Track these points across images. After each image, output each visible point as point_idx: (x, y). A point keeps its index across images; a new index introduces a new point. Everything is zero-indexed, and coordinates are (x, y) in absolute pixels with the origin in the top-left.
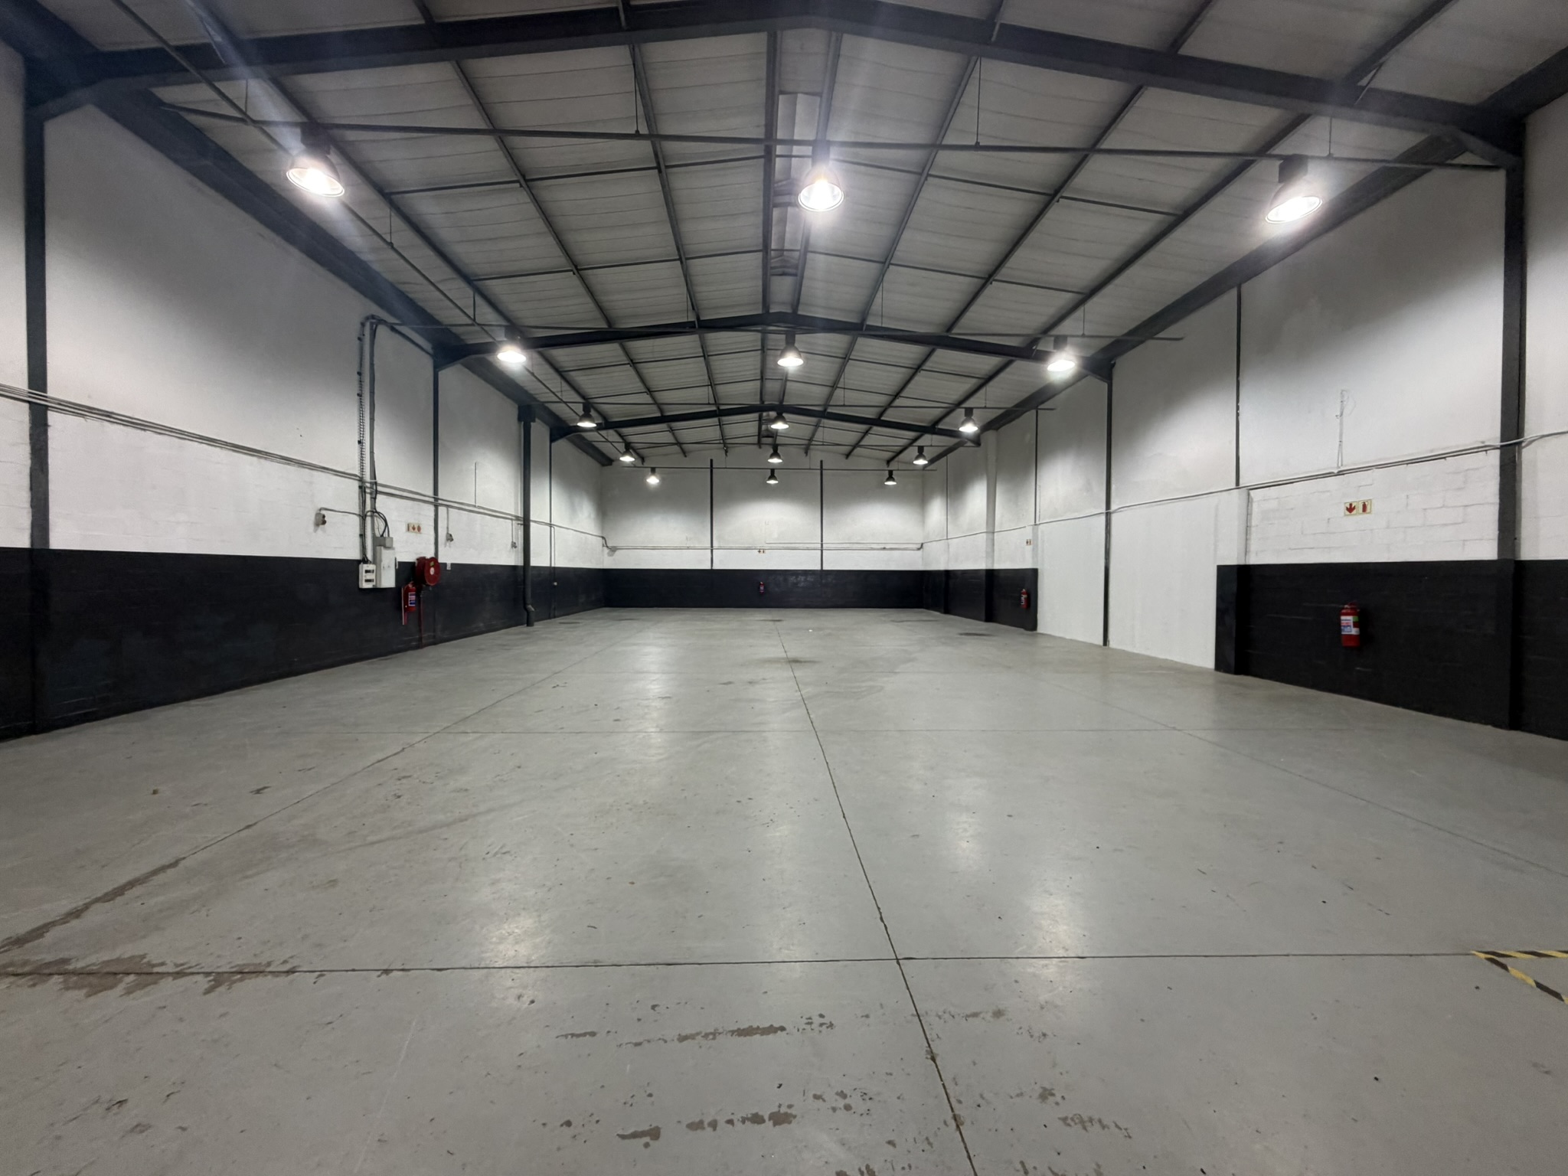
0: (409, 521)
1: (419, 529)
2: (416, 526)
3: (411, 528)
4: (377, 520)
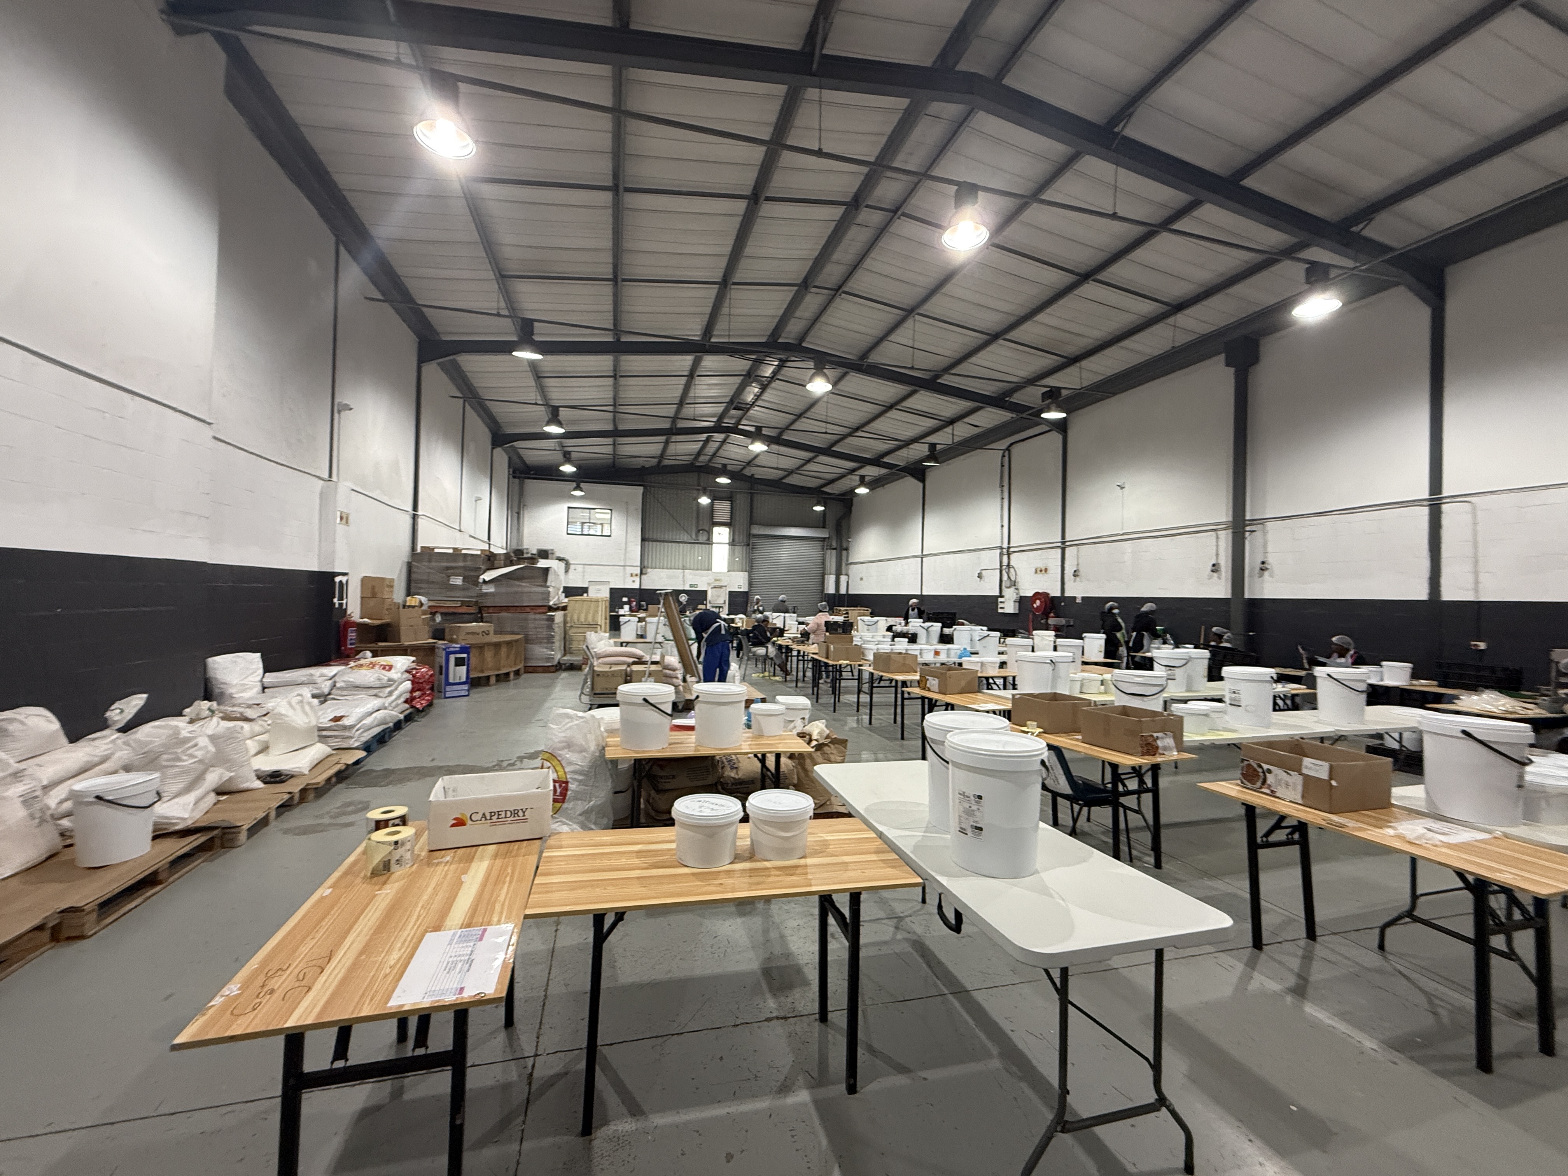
0: (1036, 566)
1: (1046, 570)
2: (1043, 569)
3: (1038, 571)
4: (1012, 570)
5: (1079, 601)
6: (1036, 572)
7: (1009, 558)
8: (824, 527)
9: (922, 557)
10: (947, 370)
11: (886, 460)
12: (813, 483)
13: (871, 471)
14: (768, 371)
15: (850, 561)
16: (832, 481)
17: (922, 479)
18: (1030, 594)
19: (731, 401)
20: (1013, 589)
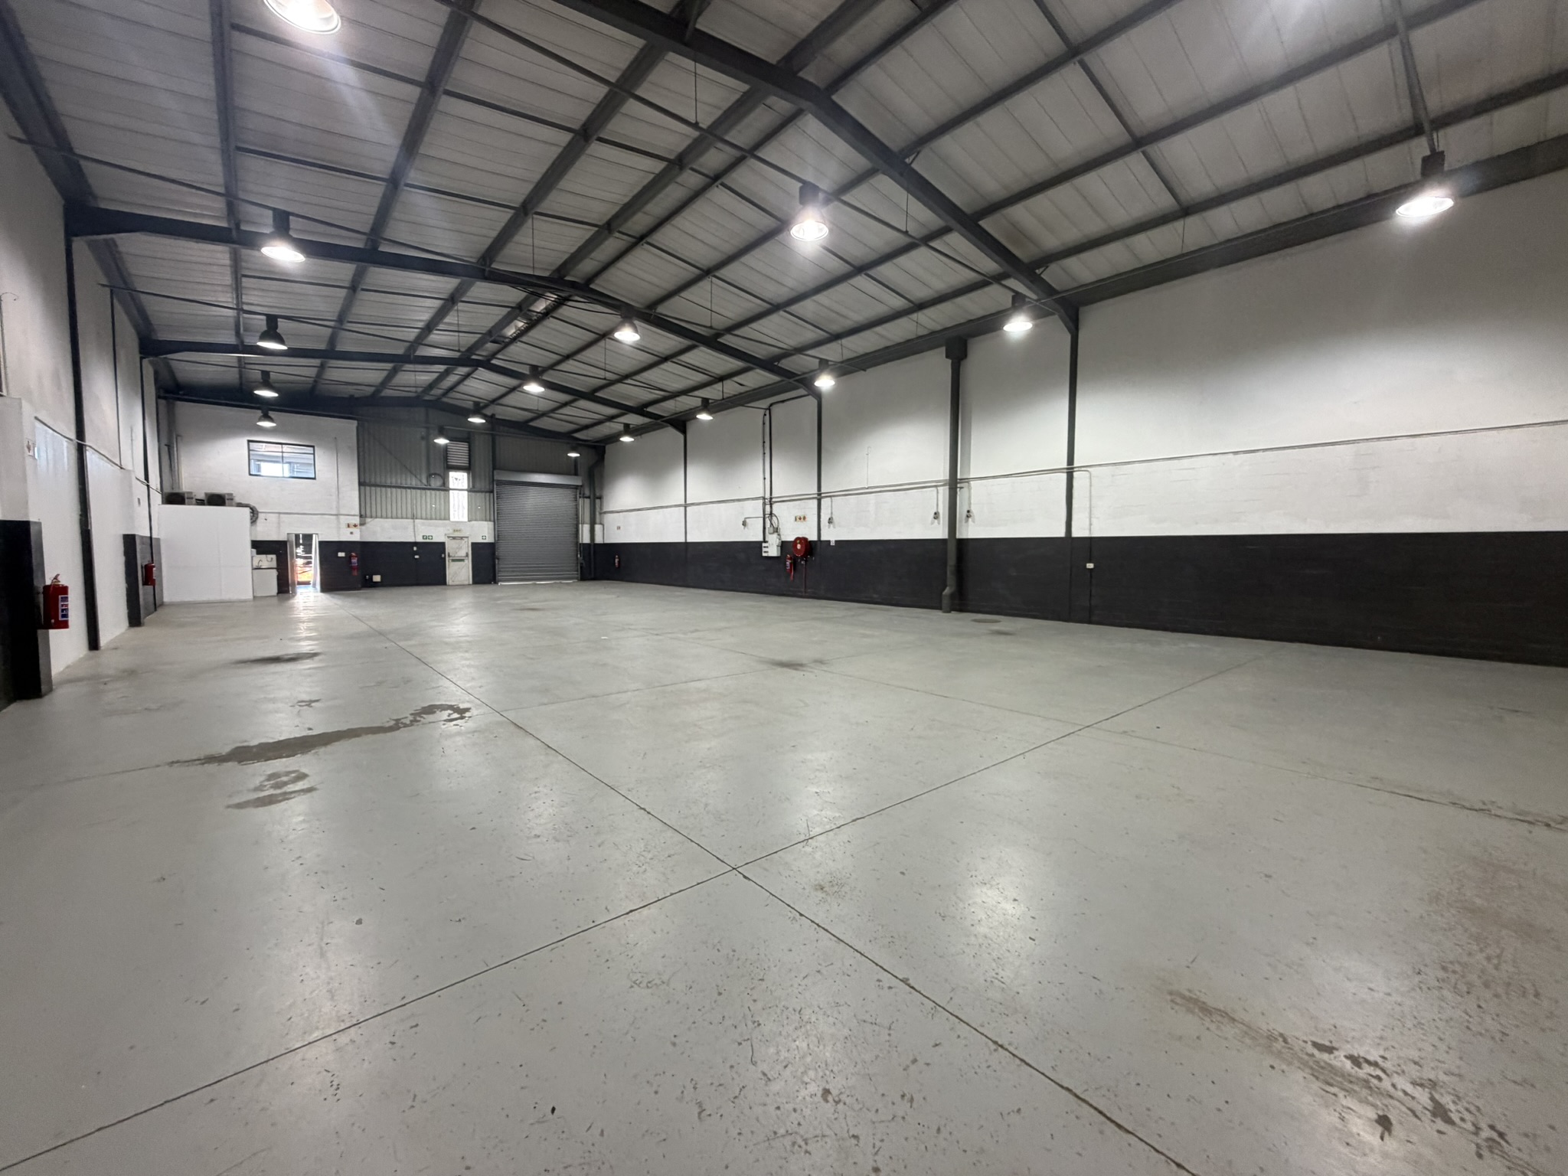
0: (796, 515)
1: (804, 518)
2: (802, 517)
3: (798, 519)
4: (774, 518)
5: (832, 544)
6: (796, 520)
7: (771, 507)
8: (576, 474)
9: (686, 506)
10: (730, 330)
11: (650, 409)
12: (565, 428)
13: (634, 420)
14: (541, 306)
15: (605, 510)
16: (587, 427)
17: (684, 431)
18: (792, 538)
19: (490, 333)
20: (775, 535)
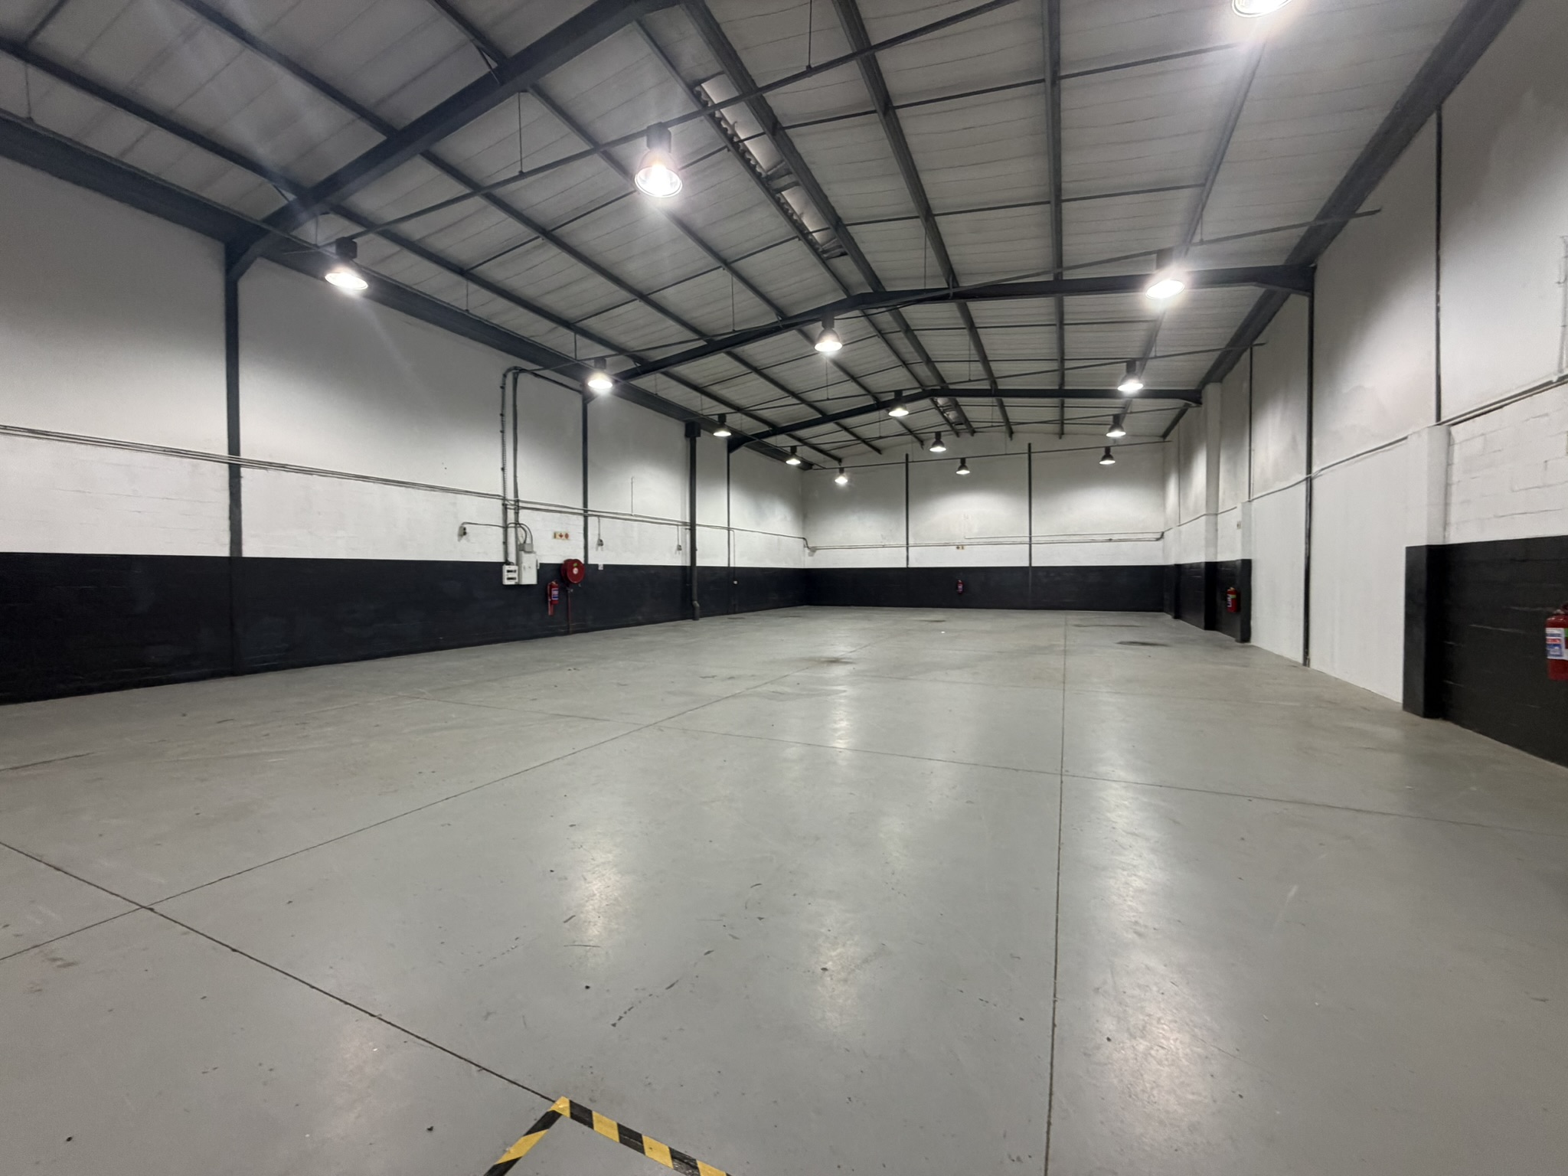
0: (557, 530)
1: (567, 536)
2: (563, 534)
3: (558, 536)
4: (520, 530)
5: (600, 568)
6: (555, 537)
7: (517, 514)
